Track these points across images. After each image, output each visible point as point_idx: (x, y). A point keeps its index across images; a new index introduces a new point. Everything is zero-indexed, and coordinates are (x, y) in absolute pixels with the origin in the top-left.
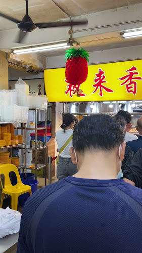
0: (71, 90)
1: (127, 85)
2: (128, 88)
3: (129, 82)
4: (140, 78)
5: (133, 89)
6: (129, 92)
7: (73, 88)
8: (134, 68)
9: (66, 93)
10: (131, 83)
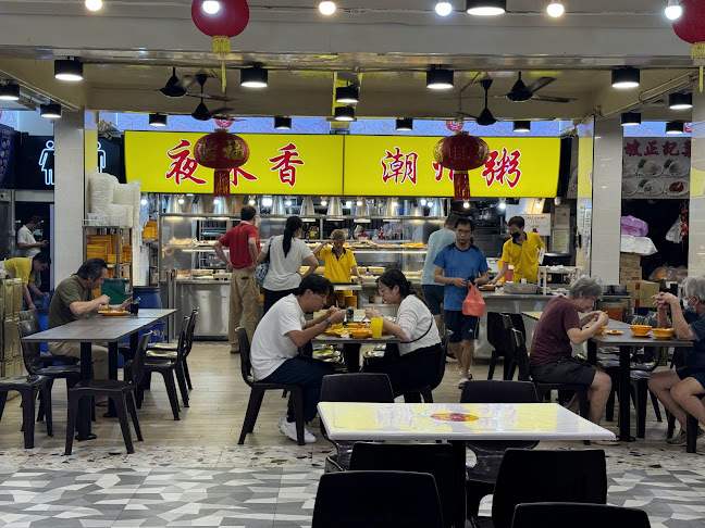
0: (179, 172)
1: (282, 171)
2: (282, 175)
3: (283, 167)
4: (301, 162)
5: (290, 178)
6: (284, 181)
7: (184, 169)
8: (292, 147)
9: (168, 176)
10: (287, 168)
